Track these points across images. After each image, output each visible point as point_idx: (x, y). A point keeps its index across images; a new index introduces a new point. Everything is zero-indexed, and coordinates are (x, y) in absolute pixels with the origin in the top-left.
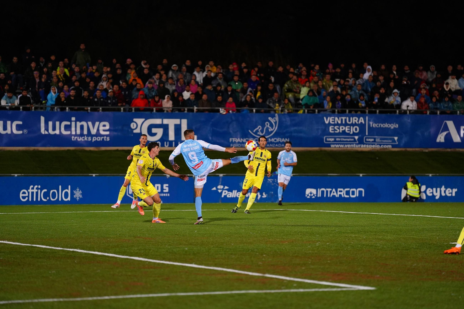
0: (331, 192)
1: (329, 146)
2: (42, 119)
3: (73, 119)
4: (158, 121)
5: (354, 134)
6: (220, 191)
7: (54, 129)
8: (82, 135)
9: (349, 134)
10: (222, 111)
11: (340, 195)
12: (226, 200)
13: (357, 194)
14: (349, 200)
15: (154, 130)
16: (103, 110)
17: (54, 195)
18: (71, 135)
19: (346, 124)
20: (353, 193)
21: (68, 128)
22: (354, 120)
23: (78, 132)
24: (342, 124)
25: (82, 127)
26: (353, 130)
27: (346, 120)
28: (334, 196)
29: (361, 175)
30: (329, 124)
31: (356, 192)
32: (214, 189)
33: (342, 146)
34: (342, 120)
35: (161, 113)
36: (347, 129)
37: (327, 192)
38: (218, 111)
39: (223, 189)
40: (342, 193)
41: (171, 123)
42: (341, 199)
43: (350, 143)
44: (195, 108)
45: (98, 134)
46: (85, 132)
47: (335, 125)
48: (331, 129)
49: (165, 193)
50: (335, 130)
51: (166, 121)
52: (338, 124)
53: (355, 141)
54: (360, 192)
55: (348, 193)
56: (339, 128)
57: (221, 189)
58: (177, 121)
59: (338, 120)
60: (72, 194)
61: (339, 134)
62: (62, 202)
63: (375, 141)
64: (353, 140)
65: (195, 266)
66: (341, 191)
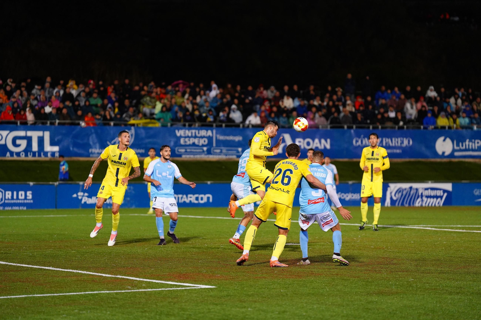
0: (182, 198)
1: (180, 156)
4: (22, 133)
5: (203, 146)
6: (80, 198)
9: (198, 146)
10: (83, 124)
11: (190, 201)
12: (86, 205)
13: (205, 200)
14: (198, 205)
15: (18, 142)
19: (196, 137)
20: (202, 199)
22: (203, 133)
24: (192, 137)
26: (202, 142)
27: (195, 133)
28: (185, 202)
29: (209, 183)
30: (181, 137)
31: (204, 198)
32: (75, 196)
33: (192, 156)
34: (192, 133)
35: (25, 125)
36: (196, 141)
37: (178, 198)
38: (79, 124)
39: (83, 196)
40: (192, 199)
41: (35, 135)
42: (191, 204)
43: (200, 153)
44: (57, 121)
47: (185, 137)
48: (182, 141)
49: (29, 200)
50: (185, 142)
51: (29, 133)
52: (188, 137)
53: (204, 151)
54: (208, 198)
55: (197, 199)
56: (189, 140)
57: (81, 196)
58: (40, 133)
59: (188, 133)
61: (190, 145)
63: (221, 152)
64: (201, 151)
65: (52, 269)
66: (191, 197)
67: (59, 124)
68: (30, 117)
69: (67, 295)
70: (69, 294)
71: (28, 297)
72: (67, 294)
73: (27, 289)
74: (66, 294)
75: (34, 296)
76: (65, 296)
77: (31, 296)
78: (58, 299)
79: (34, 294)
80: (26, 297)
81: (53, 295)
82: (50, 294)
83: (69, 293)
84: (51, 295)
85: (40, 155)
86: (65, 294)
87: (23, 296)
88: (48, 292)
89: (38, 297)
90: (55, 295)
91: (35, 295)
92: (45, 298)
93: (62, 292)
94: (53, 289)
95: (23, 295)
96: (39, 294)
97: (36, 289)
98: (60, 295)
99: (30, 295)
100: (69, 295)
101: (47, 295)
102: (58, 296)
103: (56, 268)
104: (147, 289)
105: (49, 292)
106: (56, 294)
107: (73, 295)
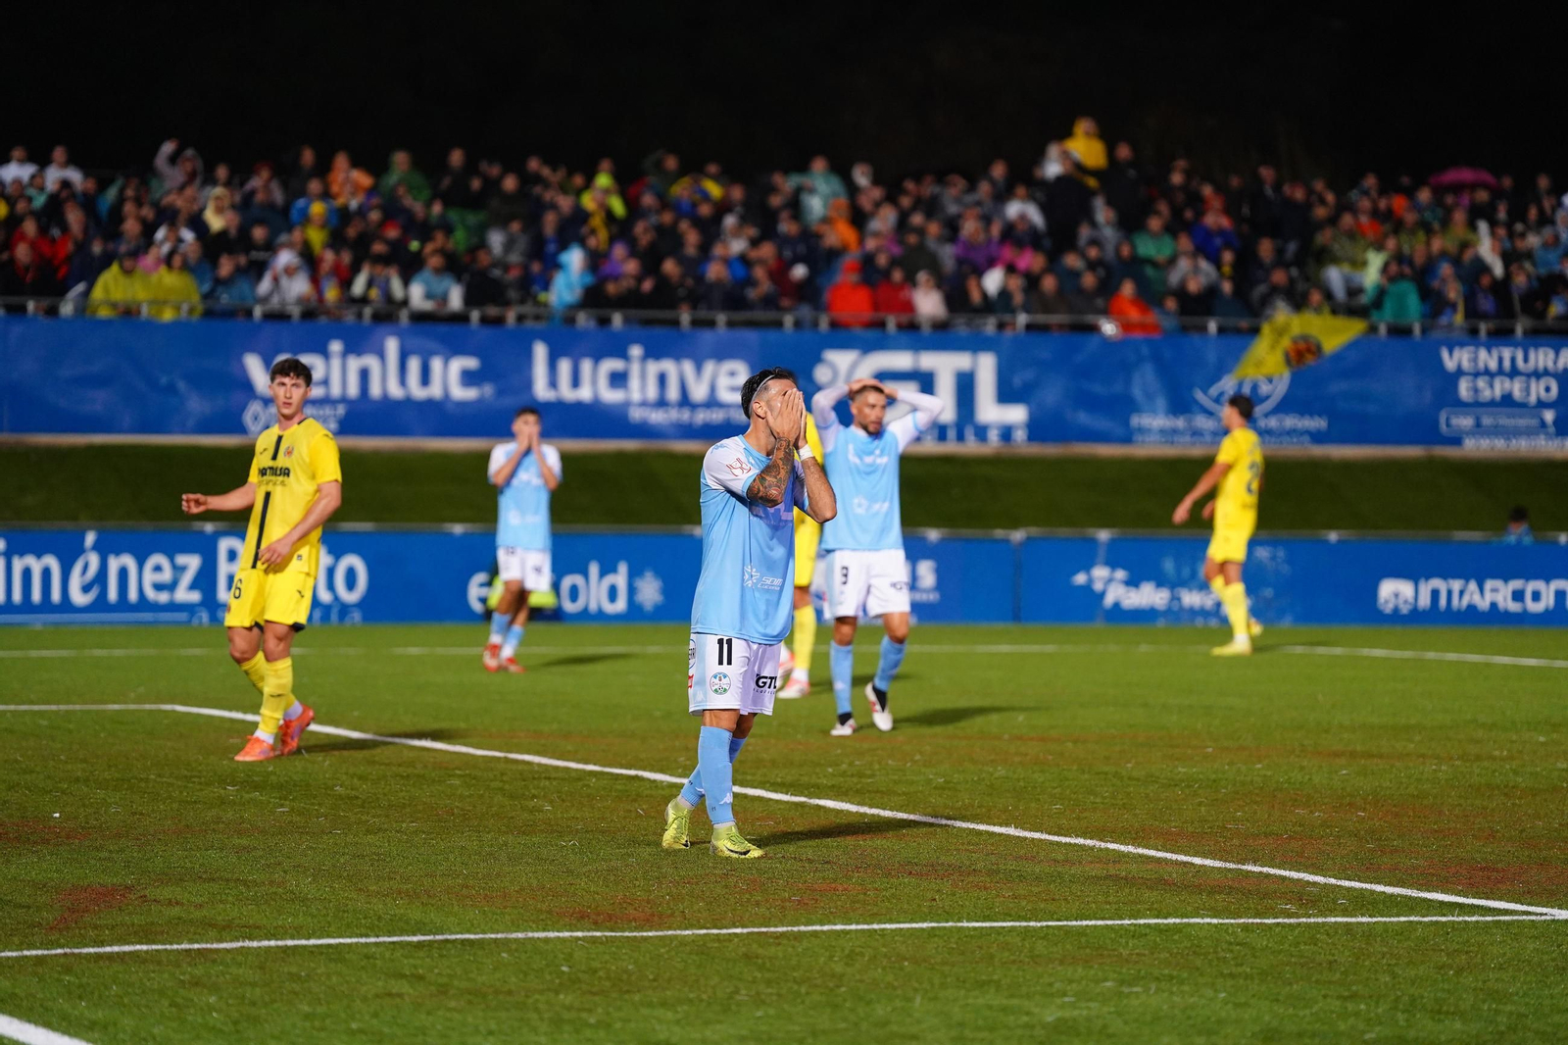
0: (1462, 593)
1: (1456, 441)
2: (540, 351)
3: (636, 351)
4: (901, 360)
5: (1542, 404)
6: (1098, 586)
7: (576, 382)
8: (662, 403)
9: (1523, 405)
10: (1109, 328)
11: (1494, 605)
12: (1118, 614)
13: (1548, 600)
14: (1523, 619)
16: (731, 324)
17: (574, 593)
18: (627, 404)
19: (1514, 373)
20: (1536, 596)
21: (618, 379)
22: (1542, 358)
23: (652, 392)
24: (1500, 371)
25: (662, 379)
26: (1537, 390)
27: (1513, 360)
28: (1472, 608)
29: (1563, 537)
30: (1460, 372)
31: (1546, 593)
32: (1080, 579)
33: (1500, 444)
34: (1501, 360)
35: (913, 334)
36: (1516, 388)
37: (1450, 593)
38: (1094, 329)
39: (1110, 580)
40: (1498, 598)
41: (945, 365)
42: (1495, 616)
43: (1529, 432)
44: (1022, 318)
45: (712, 402)
46: (673, 394)
47: (1476, 375)
48: (1464, 389)
49: (925, 591)
50: (1476, 390)
51: (929, 360)
52: (1487, 372)
53: (1543, 424)
54: (1561, 594)
55: (1518, 596)
56: (1492, 386)
57: (1100, 579)
58: (961, 361)
59: (1487, 359)
60: (632, 591)
61: (1492, 403)
62: (601, 616)
64: (1534, 422)
65: (1017, 834)
66: (1495, 590)
67: (1029, 327)
68: (928, 303)
69: (1075, 926)
70: (1079, 923)
71: (938, 928)
72: (1074, 923)
73: (935, 900)
74: (1069, 923)
75: (962, 927)
76: (1067, 931)
77: (950, 924)
78: (1043, 938)
79: (960, 920)
80: (933, 928)
81: (1024, 924)
82: (1013, 921)
83: (1081, 920)
84: (1017, 924)
85: (961, 437)
86: (1065, 923)
87: (925, 925)
88: (1006, 914)
89: (975, 929)
90: (1032, 924)
91: (965, 924)
92: (999, 934)
93: (1055, 917)
94: (1024, 903)
95: (924, 921)
96: (977, 921)
97: (967, 903)
98: (1047, 926)
99: (947, 922)
100: (1081, 926)
101: (1004, 924)
102: (1042, 927)
103: (1031, 831)
104: (1356, 916)
105: (1010, 916)
106: (1035, 921)
107: (1095, 926)
